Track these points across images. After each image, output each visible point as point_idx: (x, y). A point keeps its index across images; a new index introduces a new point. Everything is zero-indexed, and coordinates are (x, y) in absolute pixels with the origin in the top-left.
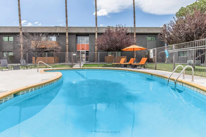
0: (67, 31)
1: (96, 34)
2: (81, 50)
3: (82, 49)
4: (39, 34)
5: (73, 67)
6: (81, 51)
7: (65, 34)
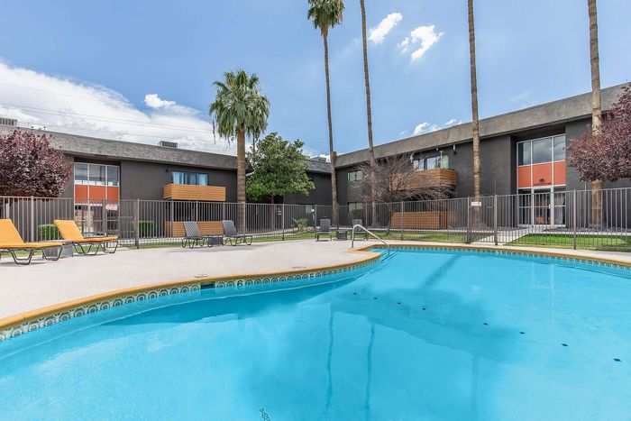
0: (476, 132)
1: (596, 121)
2: (535, 185)
3: (538, 182)
4: (408, 155)
5: (474, 245)
6: (533, 188)
7: (470, 143)
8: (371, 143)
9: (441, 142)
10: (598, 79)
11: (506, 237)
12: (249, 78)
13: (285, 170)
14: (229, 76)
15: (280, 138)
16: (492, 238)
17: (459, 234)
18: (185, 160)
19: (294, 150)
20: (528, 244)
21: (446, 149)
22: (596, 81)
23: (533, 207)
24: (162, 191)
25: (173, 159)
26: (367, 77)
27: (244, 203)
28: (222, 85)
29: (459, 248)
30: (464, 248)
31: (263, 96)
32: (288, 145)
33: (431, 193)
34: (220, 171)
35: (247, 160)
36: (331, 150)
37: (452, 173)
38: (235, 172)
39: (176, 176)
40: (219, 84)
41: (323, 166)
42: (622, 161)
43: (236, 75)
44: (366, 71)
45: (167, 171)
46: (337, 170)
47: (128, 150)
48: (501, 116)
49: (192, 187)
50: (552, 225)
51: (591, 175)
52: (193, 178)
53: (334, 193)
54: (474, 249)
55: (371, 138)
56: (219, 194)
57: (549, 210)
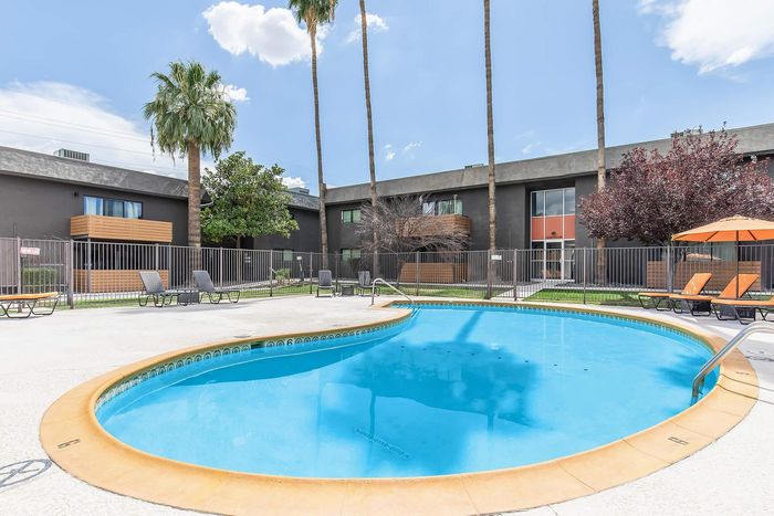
0: (492, 178)
1: (601, 178)
2: (547, 238)
3: (550, 235)
4: (414, 196)
5: (493, 300)
6: (546, 241)
7: (485, 188)
8: (373, 177)
9: (455, 185)
10: (603, 138)
11: (525, 292)
12: (207, 73)
13: (259, 203)
14: (176, 69)
15: (250, 160)
16: (511, 293)
17: (479, 288)
18: (104, 180)
19: (271, 177)
20: (544, 299)
21: (461, 192)
22: (601, 140)
23: (545, 261)
24: (68, 224)
25: (85, 177)
26: (368, 97)
27: (198, 245)
28: (166, 79)
29: (478, 303)
30: (483, 304)
31: (228, 101)
32: (262, 171)
33: (447, 243)
34: (162, 200)
35: (201, 186)
36: (321, 181)
37: (466, 221)
38: (185, 202)
39: (91, 205)
40: (161, 77)
41: (307, 200)
42: (622, 223)
43: (187, 67)
44: (367, 88)
45: (76, 195)
46: (328, 207)
47: (8, 159)
48: (517, 162)
49: (116, 220)
50: (563, 280)
51: (598, 234)
52: (117, 207)
53: (324, 236)
54: (492, 304)
55: (373, 172)
56: (161, 231)
57: (560, 264)
